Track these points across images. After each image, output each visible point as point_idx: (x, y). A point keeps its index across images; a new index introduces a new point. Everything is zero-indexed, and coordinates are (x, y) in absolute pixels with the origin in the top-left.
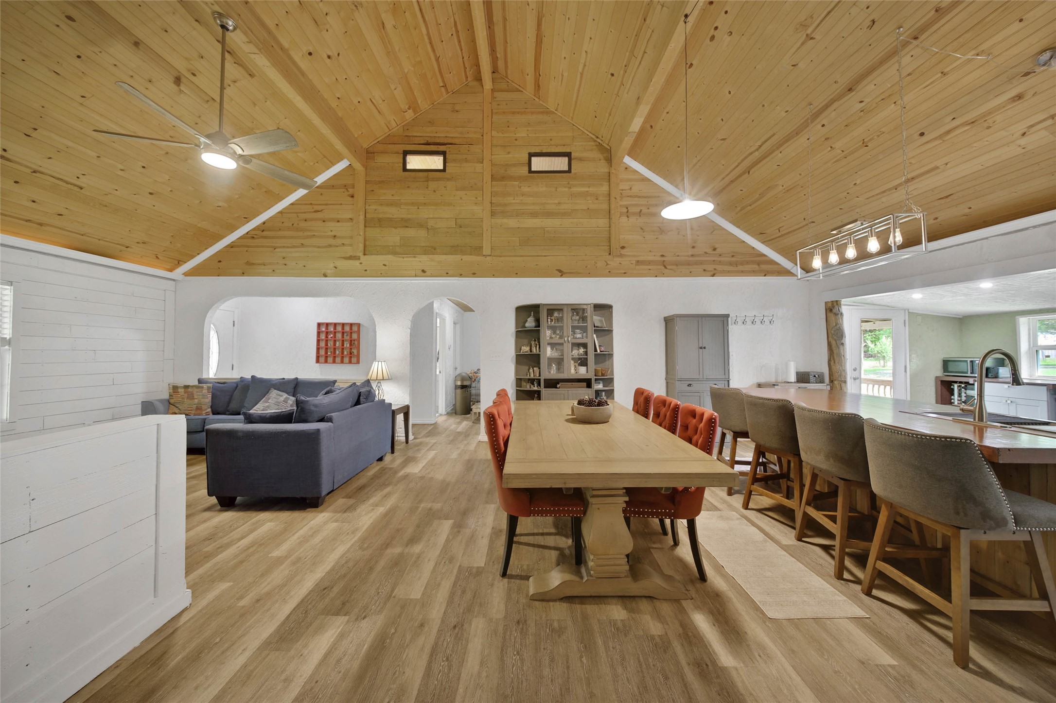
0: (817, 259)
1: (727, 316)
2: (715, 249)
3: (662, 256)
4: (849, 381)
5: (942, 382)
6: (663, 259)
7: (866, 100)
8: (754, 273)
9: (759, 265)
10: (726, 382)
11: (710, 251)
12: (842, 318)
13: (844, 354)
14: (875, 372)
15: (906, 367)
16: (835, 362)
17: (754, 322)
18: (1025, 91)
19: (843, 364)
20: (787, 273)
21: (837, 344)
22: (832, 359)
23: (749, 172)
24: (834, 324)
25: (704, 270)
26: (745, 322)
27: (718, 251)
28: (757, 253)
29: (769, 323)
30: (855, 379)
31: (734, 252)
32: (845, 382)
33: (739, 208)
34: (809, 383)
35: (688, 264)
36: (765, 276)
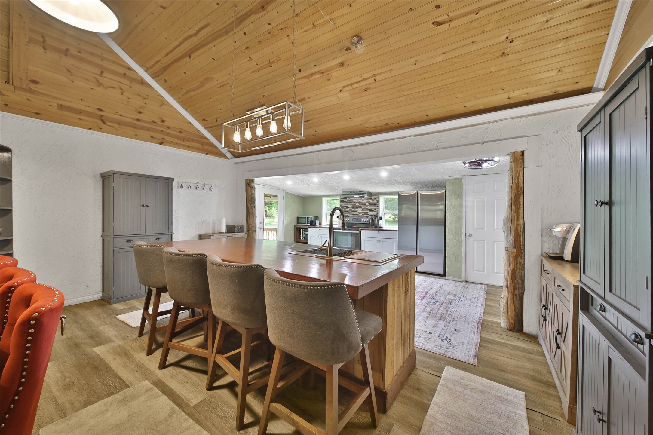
0: (237, 134)
1: (172, 180)
2: (163, 121)
3: (100, 110)
4: (257, 230)
5: (297, 228)
6: (101, 113)
7: (273, 25)
8: (198, 150)
9: (202, 145)
10: (170, 236)
11: (158, 121)
12: (254, 191)
13: (255, 213)
14: (270, 224)
15: (283, 221)
16: (250, 219)
17: (197, 188)
18: (345, 61)
19: (254, 220)
20: (222, 155)
21: (251, 206)
22: (248, 216)
23: (190, 56)
24: (250, 194)
25: (152, 137)
26: (190, 187)
27: (166, 124)
28: (202, 135)
29: (209, 190)
30: (260, 228)
31: (182, 129)
32: (255, 231)
33: (184, 91)
34: (235, 233)
35: (134, 127)
36: (207, 154)
